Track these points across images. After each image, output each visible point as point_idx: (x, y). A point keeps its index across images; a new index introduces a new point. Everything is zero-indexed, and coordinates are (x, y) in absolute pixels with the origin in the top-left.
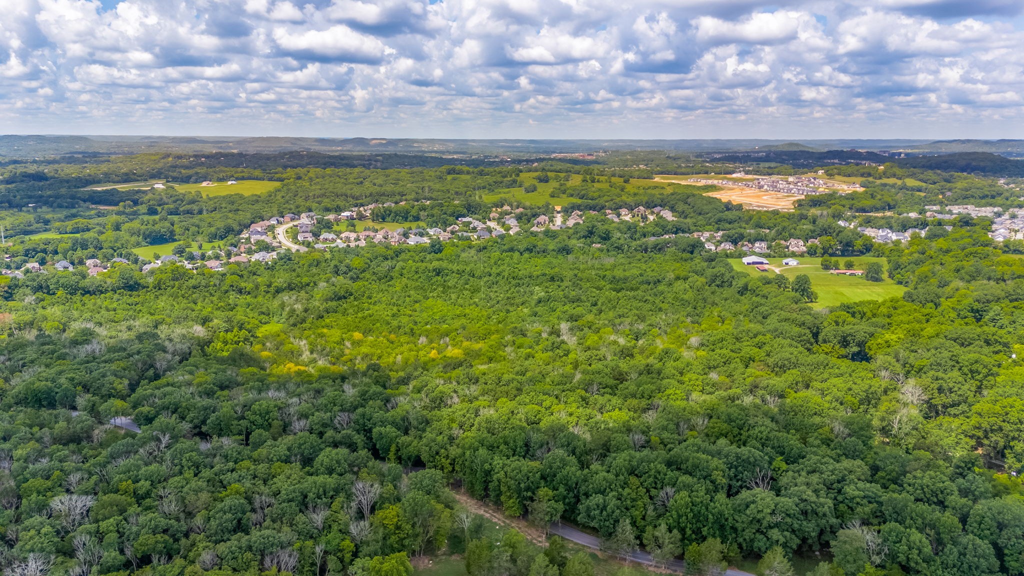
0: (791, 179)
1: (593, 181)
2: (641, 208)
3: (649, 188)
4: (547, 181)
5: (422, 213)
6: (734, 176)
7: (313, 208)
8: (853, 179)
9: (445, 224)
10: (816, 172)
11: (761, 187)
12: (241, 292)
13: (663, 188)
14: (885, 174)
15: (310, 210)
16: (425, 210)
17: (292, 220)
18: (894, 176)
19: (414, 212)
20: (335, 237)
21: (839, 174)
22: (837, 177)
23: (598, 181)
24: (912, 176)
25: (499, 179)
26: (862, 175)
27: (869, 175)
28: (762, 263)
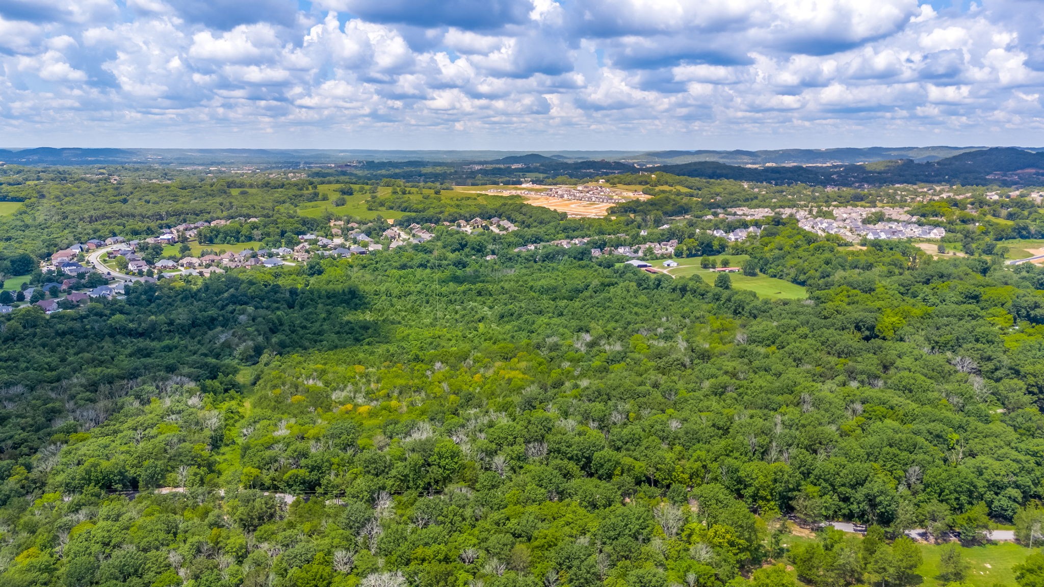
0: (580, 188)
1: (404, 193)
2: (478, 219)
3: (462, 199)
4: (351, 194)
5: (255, 232)
6: (524, 186)
7: (117, 231)
8: (633, 187)
9: (291, 244)
10: (597, 181)
11: (562, 196)
12: (130, 335)
13: (475, 199)
14: (658, 183)
15: (114, 235)
16: (257, 228)
17: (99, 246)
18: (666, 183)
19: (244, 231)
20: (175, 264)
21: (619, 183)
22: (618, 185)
23: (409, 193)
24: (680, 183)
25: (299, 193)
26: (640, 183)
27: (647, 183)
28: (645, 266)
